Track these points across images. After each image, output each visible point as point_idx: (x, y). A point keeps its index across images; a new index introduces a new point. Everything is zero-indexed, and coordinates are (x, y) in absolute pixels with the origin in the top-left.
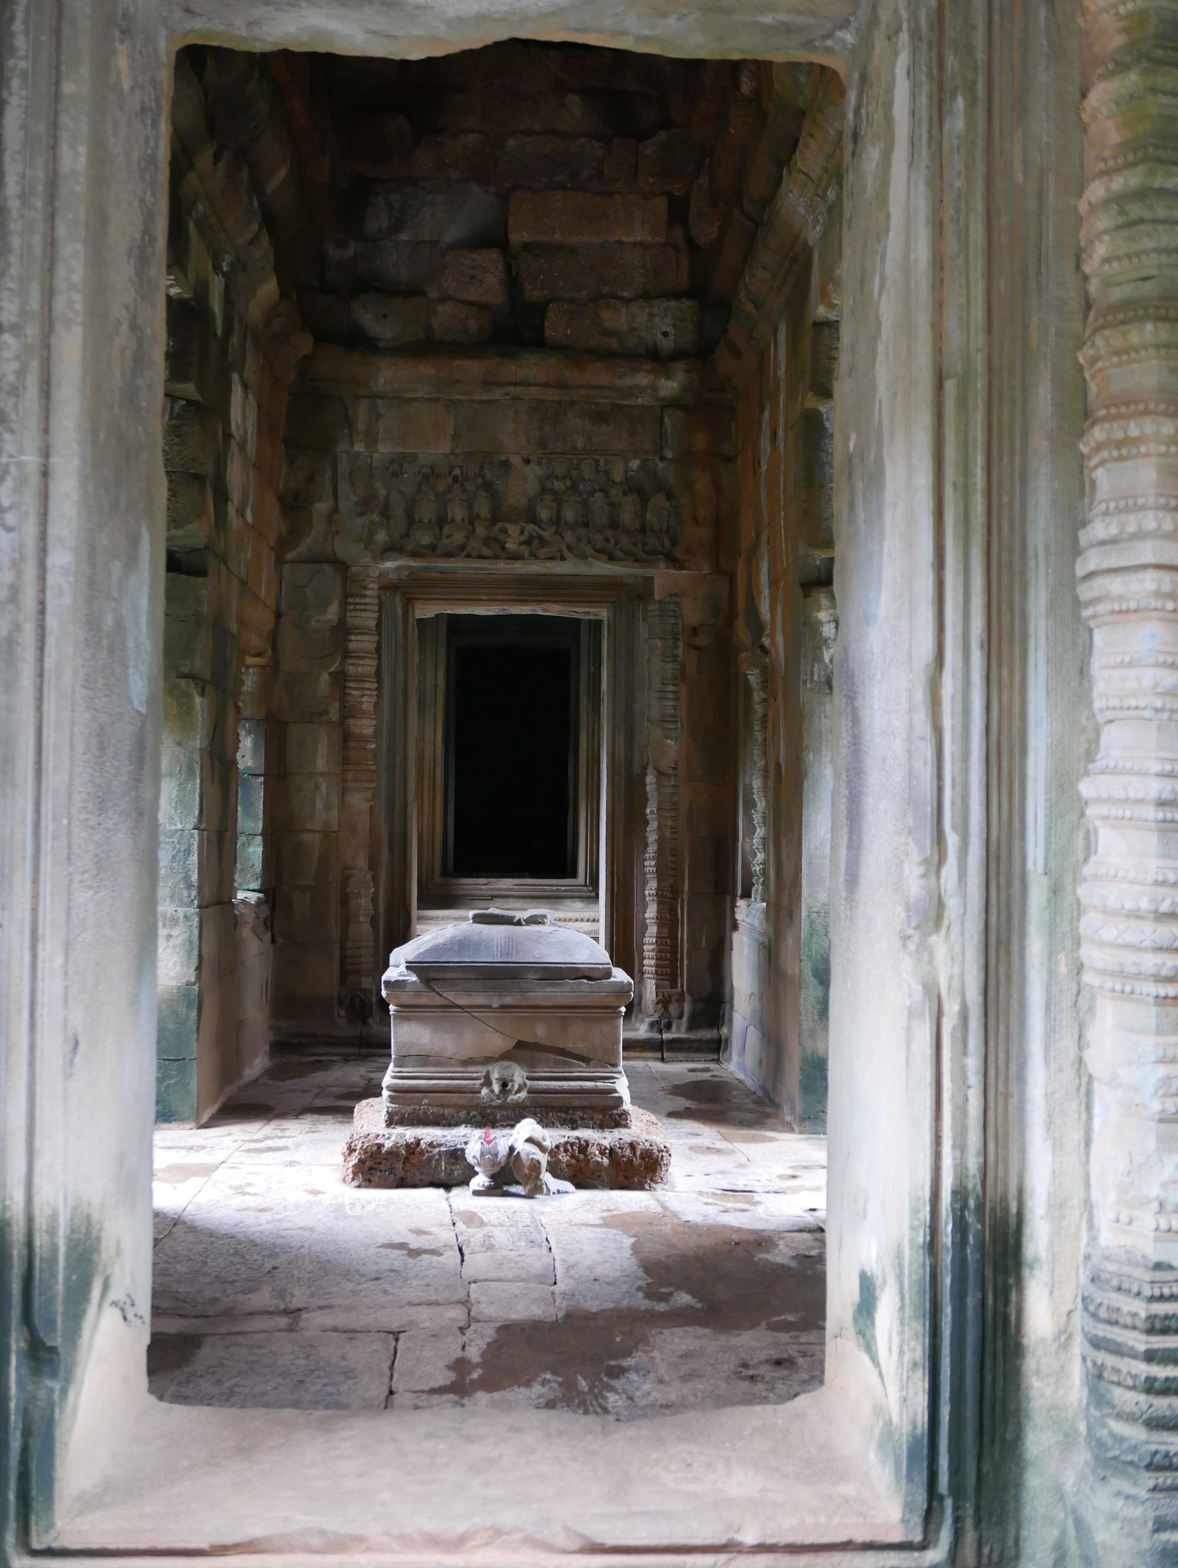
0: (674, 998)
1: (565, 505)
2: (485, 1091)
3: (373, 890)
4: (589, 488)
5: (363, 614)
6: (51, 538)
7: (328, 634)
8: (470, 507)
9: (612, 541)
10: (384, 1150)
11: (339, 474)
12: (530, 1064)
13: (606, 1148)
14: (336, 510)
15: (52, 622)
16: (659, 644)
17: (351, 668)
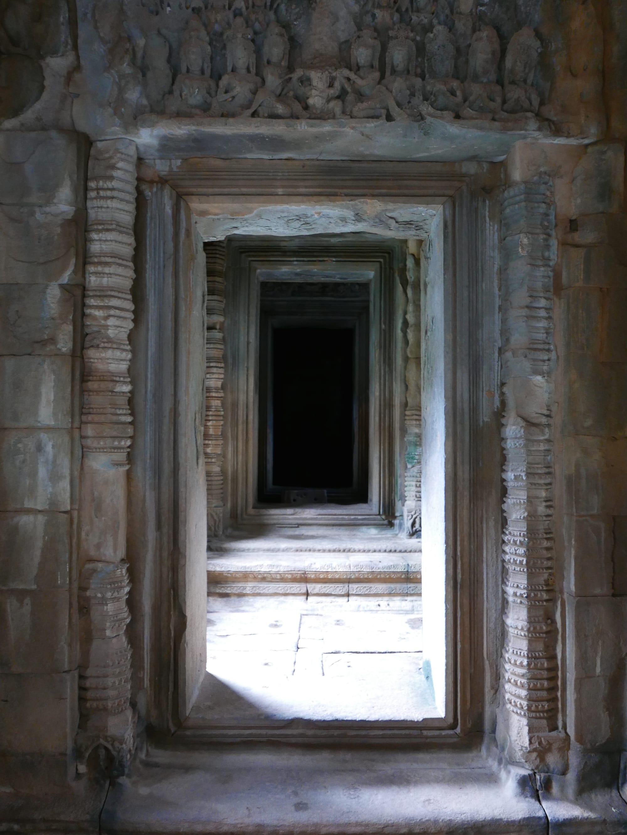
0: (555, 746)
1: (391, 44)
3: (127, 589)
4: (426, 21)
5: (109, 203)
7: (59, 230)
8: (258, 52)
9: (459, 93)
11: (80, 15)
14: (77, 68)
16: (525, 241)
17: (93, 279)
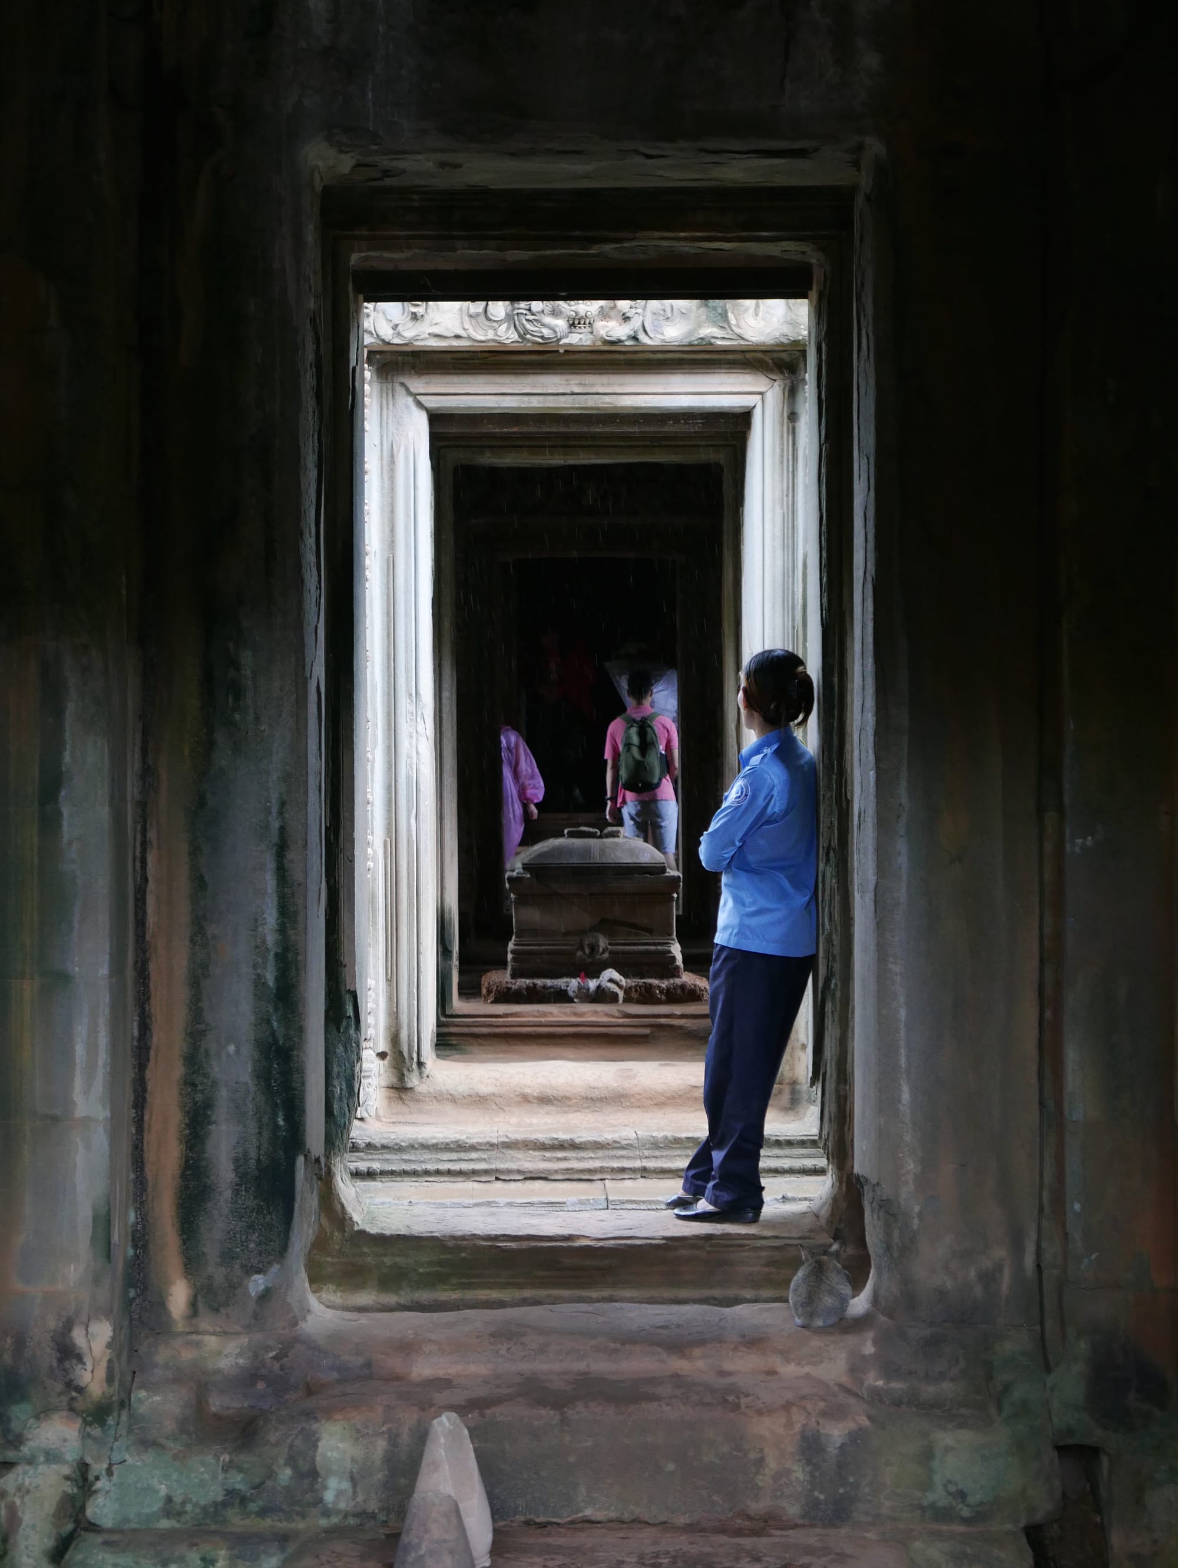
2: (579, 953)
6: (443, 688)
10: (511, 992)
12: (610, 934)
13: (664, 989)
15: (444, 716)
